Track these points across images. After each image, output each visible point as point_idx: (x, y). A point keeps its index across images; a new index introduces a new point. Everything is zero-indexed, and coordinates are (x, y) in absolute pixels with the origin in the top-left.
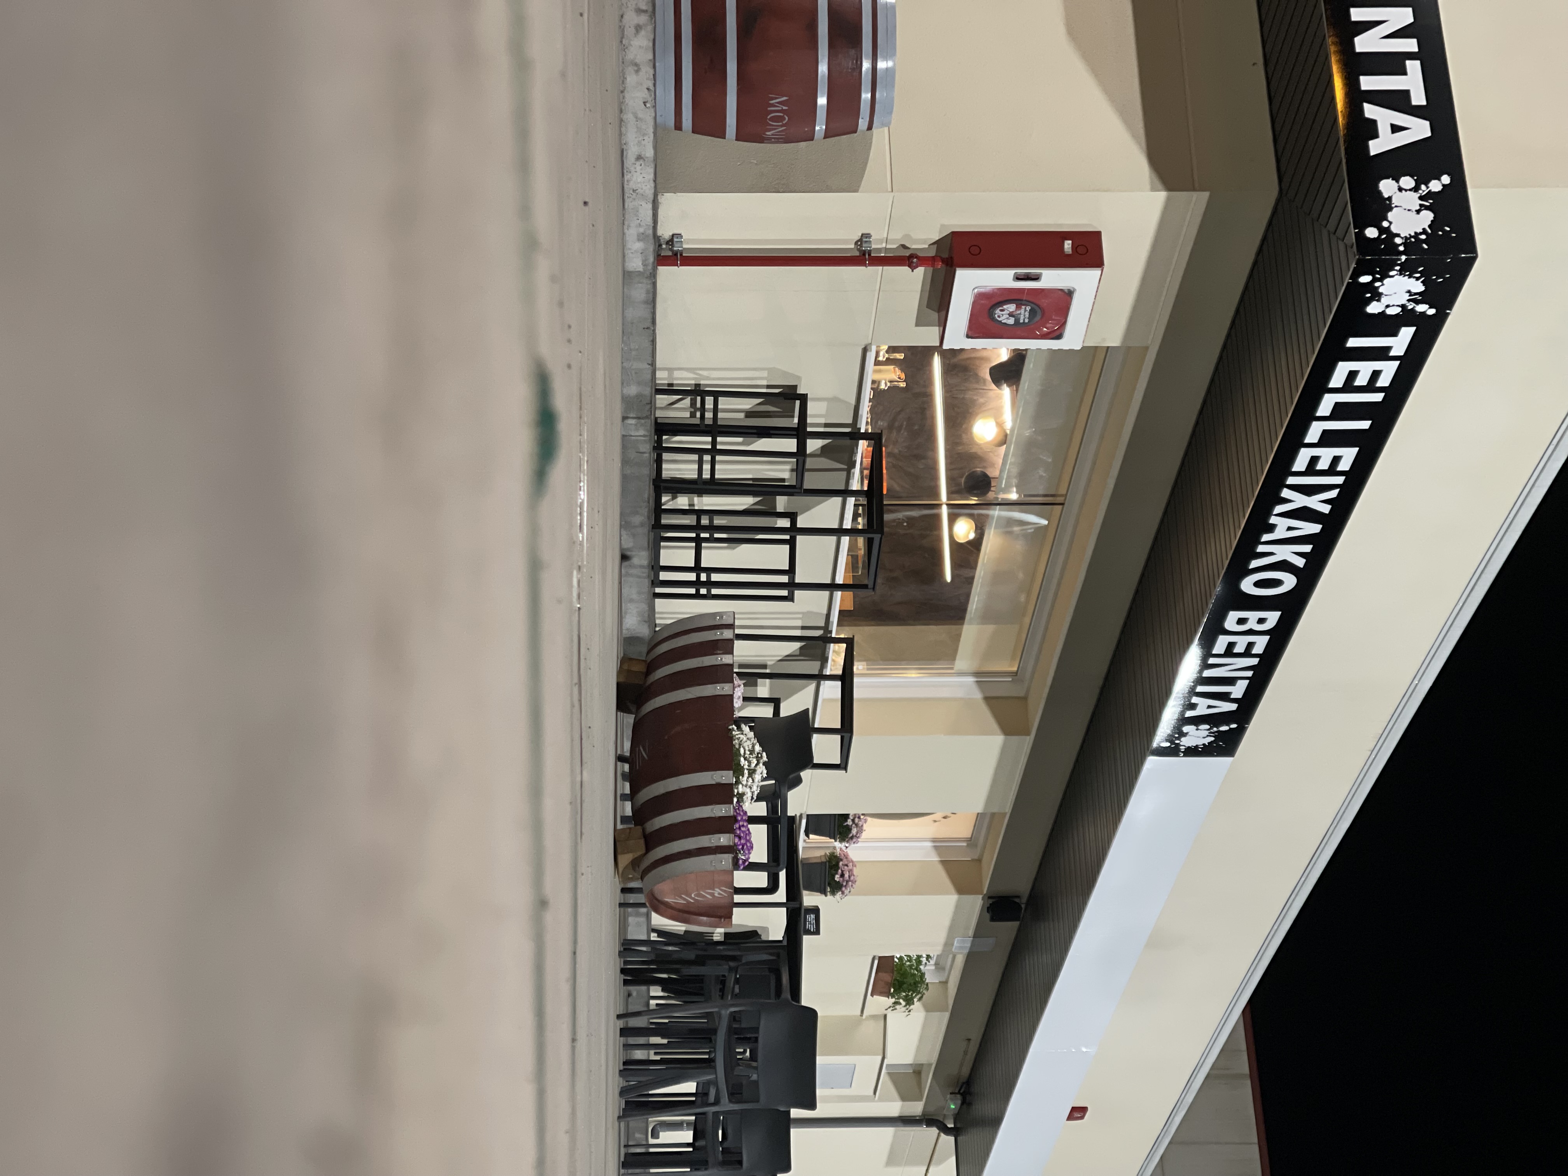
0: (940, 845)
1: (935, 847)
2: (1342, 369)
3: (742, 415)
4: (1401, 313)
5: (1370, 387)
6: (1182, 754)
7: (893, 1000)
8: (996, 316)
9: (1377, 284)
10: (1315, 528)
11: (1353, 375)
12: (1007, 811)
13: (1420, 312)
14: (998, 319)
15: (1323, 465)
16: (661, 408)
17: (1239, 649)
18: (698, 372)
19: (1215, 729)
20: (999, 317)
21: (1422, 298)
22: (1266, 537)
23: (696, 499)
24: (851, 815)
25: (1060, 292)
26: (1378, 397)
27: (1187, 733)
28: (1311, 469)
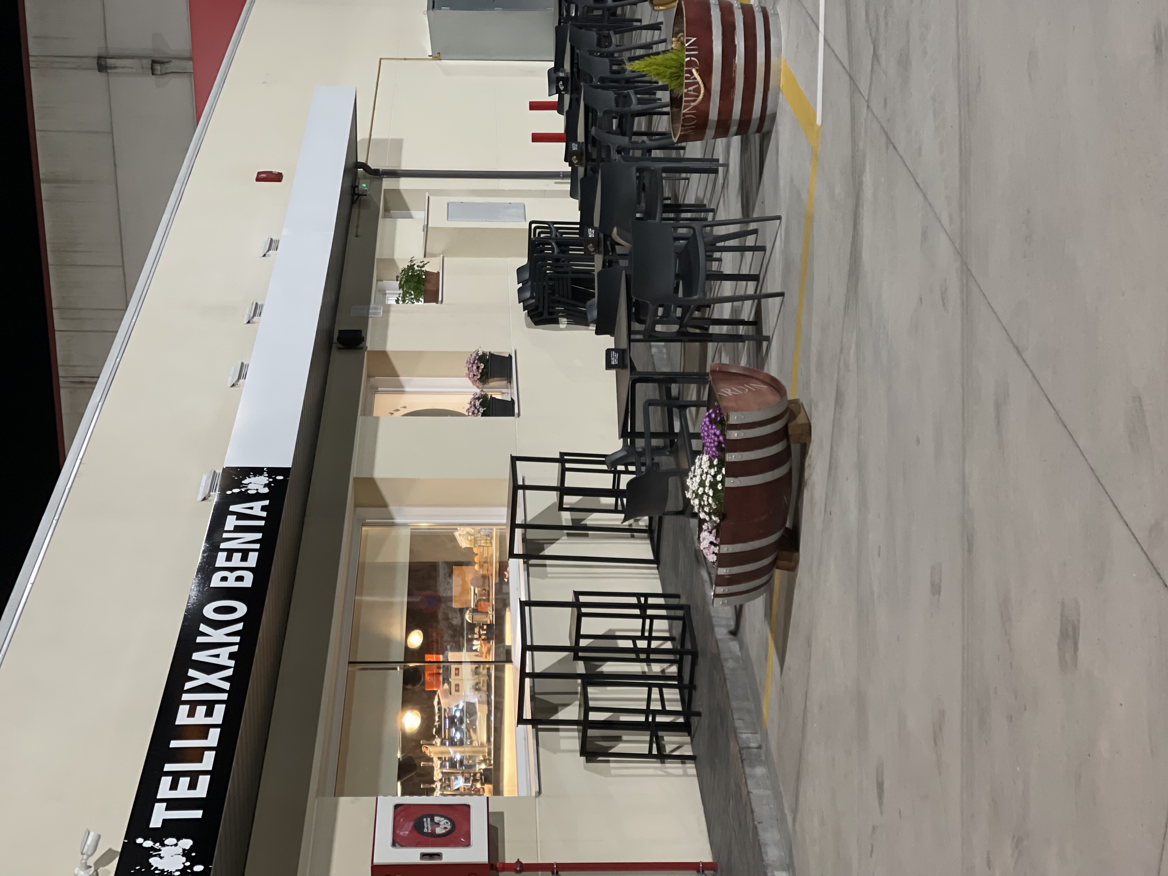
0: (399, 388)
1: (403, 387)
2: (202, 791)
3: (624, 738)
4: (164, 839)
5: (176, 776)
6: (265, 469)
7: (423, 269)
8: (449, 824)
9: (188, 864)
10: (197, 656)
11: (193, 786)
12: (360, 417)
13: (148, 840)
14: (448, 821)
15: (201, 710)
16: (687, 743)
17: (237, 556)
18: (665, 774)
19: (243, 490)
20: (447, 823)
21: (149, 852)
22: (235, 648)
23: (646, 669)
24: (480, 416)
25: (403, 844)
26: (168, 767)
27: (265, 487)
28: (210, 706)
